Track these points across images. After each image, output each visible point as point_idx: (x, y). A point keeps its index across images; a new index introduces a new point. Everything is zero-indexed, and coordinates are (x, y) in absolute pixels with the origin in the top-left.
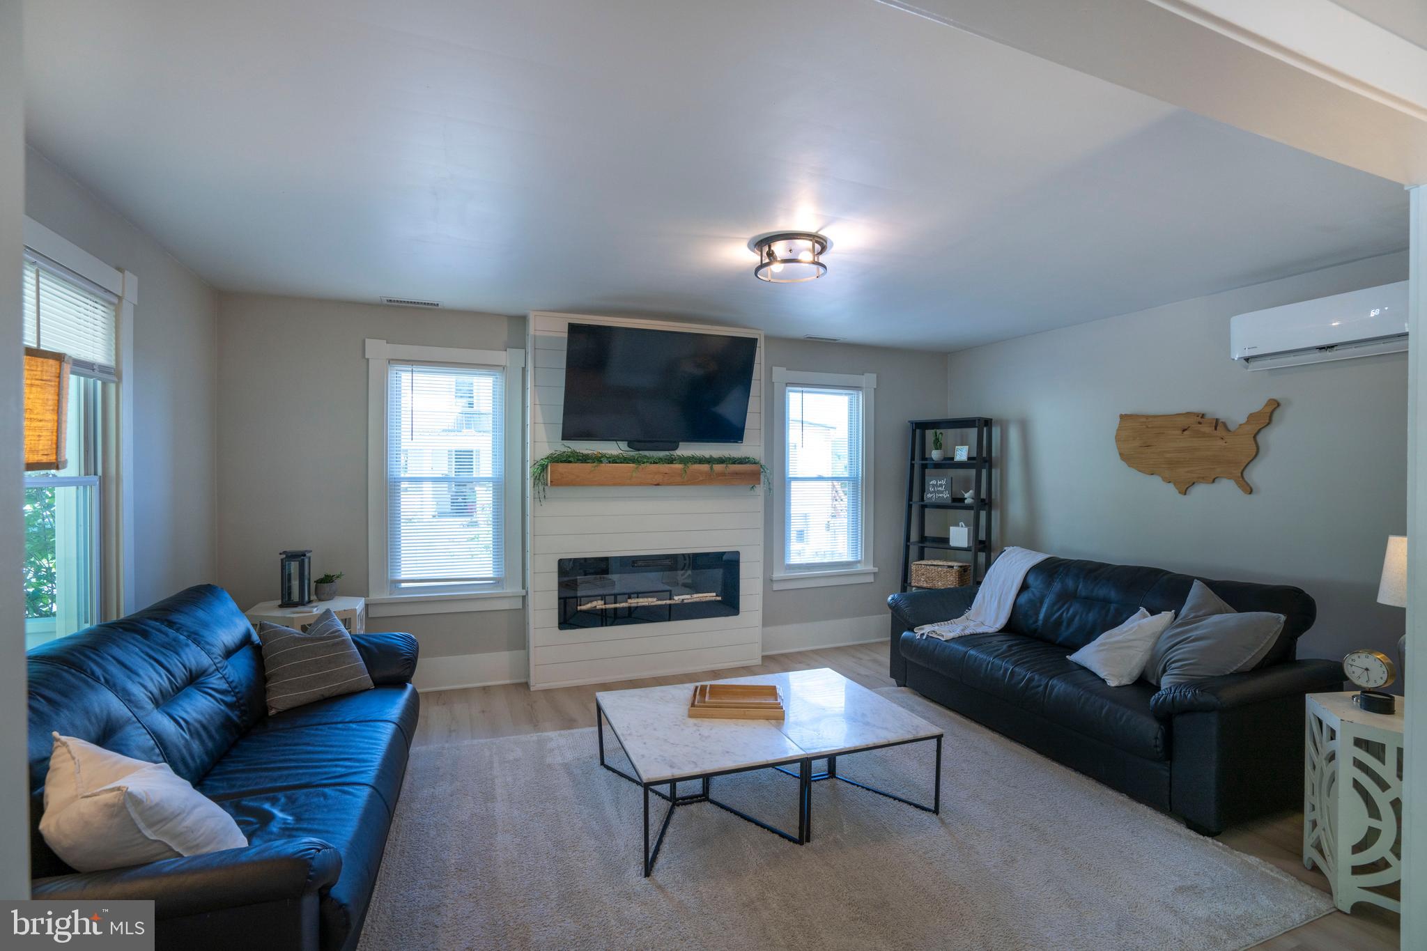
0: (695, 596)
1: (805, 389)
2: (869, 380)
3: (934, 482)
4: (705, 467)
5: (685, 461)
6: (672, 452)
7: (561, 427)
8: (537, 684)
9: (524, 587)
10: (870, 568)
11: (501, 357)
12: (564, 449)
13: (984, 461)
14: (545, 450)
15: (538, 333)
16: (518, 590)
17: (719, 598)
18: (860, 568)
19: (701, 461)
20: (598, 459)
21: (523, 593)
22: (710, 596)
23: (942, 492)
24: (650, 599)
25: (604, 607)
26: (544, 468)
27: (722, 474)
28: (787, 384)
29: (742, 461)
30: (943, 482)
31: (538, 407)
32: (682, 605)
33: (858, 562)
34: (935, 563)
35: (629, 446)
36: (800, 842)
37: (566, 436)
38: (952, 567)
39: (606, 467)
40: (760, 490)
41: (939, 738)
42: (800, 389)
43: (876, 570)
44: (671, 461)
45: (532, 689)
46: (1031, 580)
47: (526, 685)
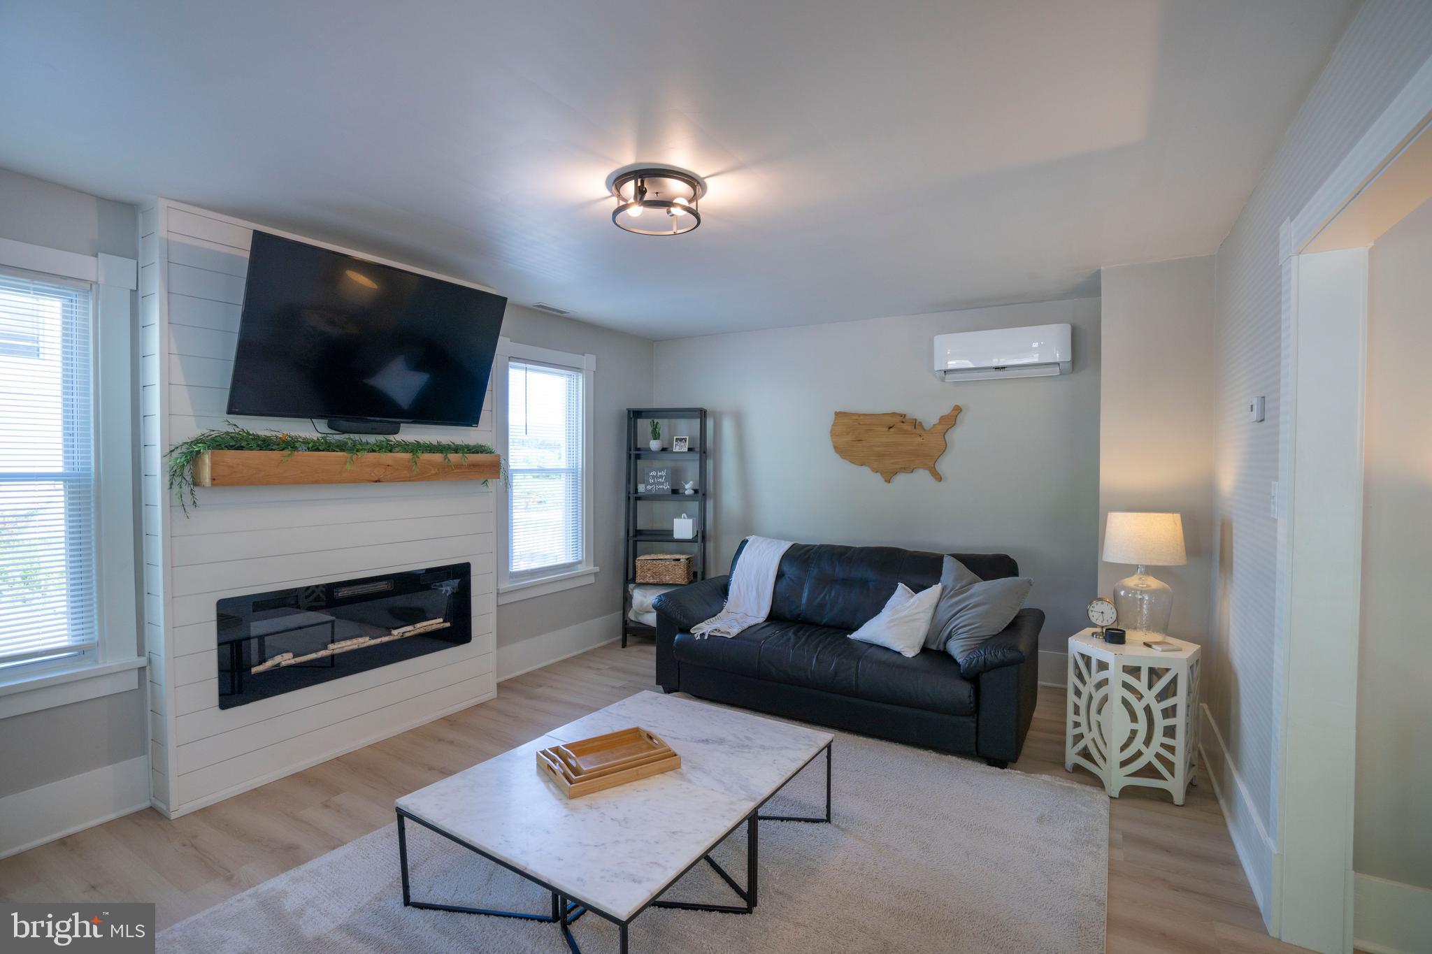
0: (418, 625)
1: (529, 366)
2: (589, 361)
3: (653, 473)
4: (437, 457)
5: (415, 448)
6: (391, 437)
7: (227, 393)
8: (180, 804)
9: (140, 653)
10: (591, 568)
11: (87, 266)
12: (231, 429)
13: (702, 450)
14: (191, 430)
15: (174, 238)
16: (134, 660)
17: (448, 625)
18: (582, 569)
19: (431, 449)
20: (289, 445)
21: (143, 661)
22: (436, 623)
23: (662, 483)
24: (361, 640)
25: (293, 662)
26: (193, 458)
27: (459, 466)
28: (511, 358)
29: (478, 450)
30: (664, 473)
31: (175, 359)
32: (403, 641)
33: (580, 562)
34: (661, 557)
35: (330, 427)
37: (236, 406)
38: (678, 560)
39: (303, 456)
40: (493, 484)
42: (523, 365)
43: (597, 569)
44: (391, 448)
45: (173, 816)
46: (785, 568)
47: (153, 815)
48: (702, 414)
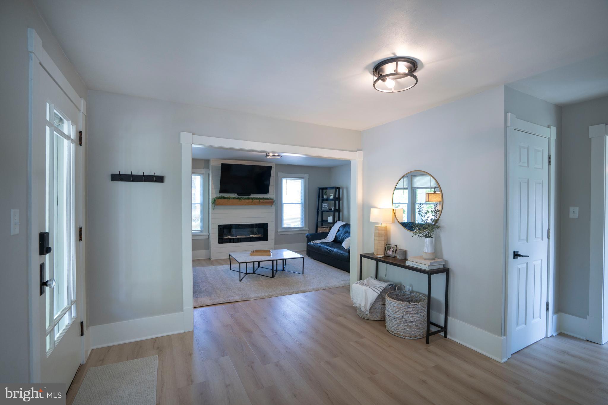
0: (256, 235)
1: (287, 178)
2: (307, 176)
3: (324, 204)
4: (258, 200)
5: (252, 199)
6: (249, 196)
7: (219, 189)
8: (213, 258)
9: (209, 233)
10: (307, 229)
11: (203, 171)
12: (220, 196)
13: (337, 199)
14: (215, 196)
15: (213, 165)
16: (207, 233)
17: (262, 236)
18: (304, 229)
19: (257, 199)
20: (229, 198)
21: (209, 234)
22: (260, 235)
23: (326, 207)
24: (243, 236)
25: (231, 238)
26: (215, 201)
27: (263, 202)
28: (282, 177)
29: (268, 199)
30: (327, 205)
31: (213, 185)
32: (252, 238)
33: (303, 227)
34: (325, 227)
35: (237, 195)
36: (272, 277)
37: (221, 192)
38: (328, 228)
39: (231, 200)
40: (274, 207)
41: (303, 258)
42: (286, 178)
43: (309, 229)
44: (249, 199)
45: (211, 259)
47: (210, 259)
48: (338, 188)
